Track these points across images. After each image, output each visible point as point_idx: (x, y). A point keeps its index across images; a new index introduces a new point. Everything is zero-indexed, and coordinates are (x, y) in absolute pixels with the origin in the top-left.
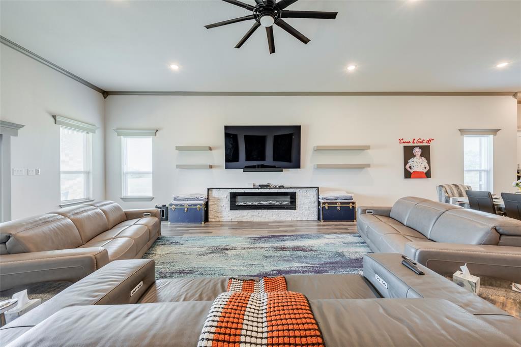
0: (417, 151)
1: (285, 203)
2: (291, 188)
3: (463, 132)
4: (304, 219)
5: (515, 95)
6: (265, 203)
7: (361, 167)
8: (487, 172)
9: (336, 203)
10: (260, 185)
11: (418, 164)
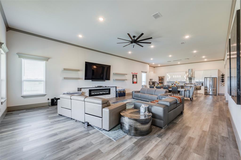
0: (135, 76)
1: (107, 92)
2: (109, 87)
3: (142, 72)
4: (112, 97)
5: (149, 64)
6: (101, 93)
7: (124, 80)
8: (145, 82)
9: (121, 91)
10: (98, 86)
11: (135, 80)
